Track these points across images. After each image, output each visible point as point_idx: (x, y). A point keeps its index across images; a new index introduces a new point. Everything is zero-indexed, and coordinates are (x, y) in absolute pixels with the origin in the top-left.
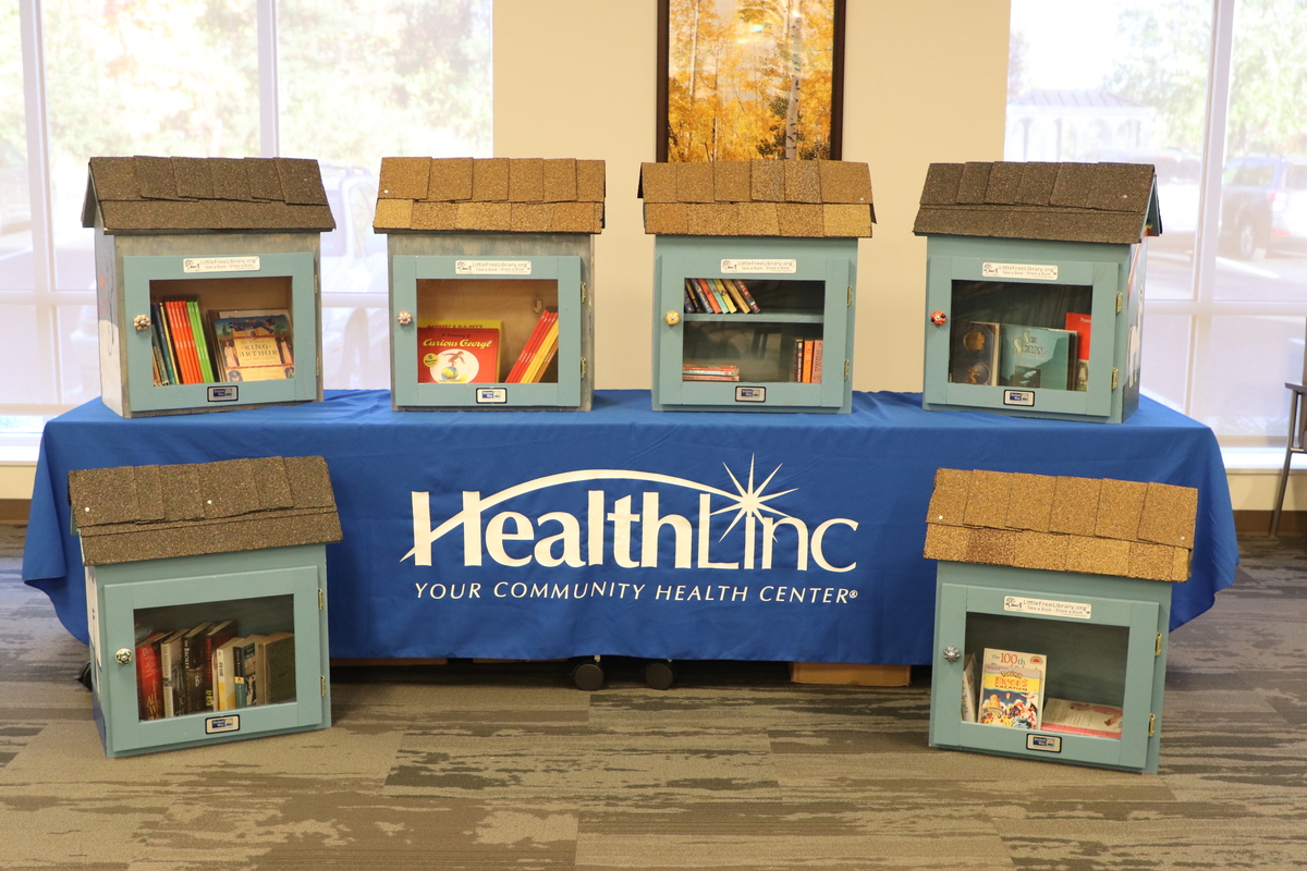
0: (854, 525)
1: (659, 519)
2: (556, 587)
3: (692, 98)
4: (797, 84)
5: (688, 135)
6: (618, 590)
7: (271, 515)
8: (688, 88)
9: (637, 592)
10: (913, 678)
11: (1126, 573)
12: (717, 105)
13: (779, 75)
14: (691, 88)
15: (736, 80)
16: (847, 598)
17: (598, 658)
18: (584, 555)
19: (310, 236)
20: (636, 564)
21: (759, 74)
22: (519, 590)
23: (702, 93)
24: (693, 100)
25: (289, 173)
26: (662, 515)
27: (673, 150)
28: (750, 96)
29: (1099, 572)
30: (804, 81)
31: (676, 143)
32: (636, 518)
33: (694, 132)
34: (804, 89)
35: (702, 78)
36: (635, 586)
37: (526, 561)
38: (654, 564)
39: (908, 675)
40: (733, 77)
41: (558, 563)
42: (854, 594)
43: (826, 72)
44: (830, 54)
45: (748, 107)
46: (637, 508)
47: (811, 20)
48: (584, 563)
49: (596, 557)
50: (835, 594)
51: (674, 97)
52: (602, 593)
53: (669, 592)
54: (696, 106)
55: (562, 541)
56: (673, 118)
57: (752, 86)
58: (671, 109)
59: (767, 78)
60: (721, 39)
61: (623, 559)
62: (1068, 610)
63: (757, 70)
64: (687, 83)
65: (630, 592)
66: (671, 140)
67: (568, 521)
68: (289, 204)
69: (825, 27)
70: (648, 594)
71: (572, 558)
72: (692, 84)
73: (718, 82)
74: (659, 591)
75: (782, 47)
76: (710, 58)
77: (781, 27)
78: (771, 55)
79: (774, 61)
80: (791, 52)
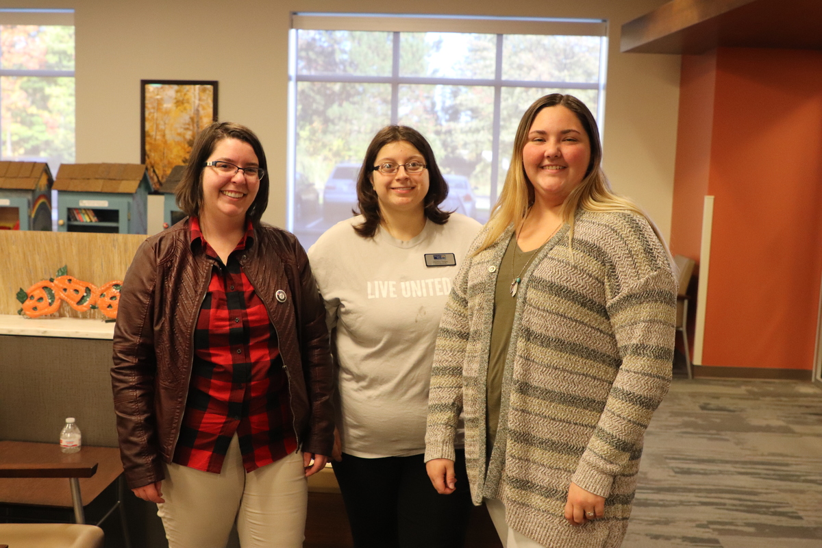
5: (153, 155)
12: (165, 142)
13: (191, 130)
14: (155, 135)
15: (173, 132)
21: (182, 130)
23: (158, 137)
24: (155, 139)
28: (178, 139)
31: (149, 158)
33: (156, 153)
35: (159, 131)
40: (171, 131)
45: (178, 143)
51: (148, 139)
54: (156, 143)
56: (147, 147)
57: (179, 134)
58: (146, 144)
59: (185, 131)
60: (166, 115)
63: (181, 128)
64: (153, 133)
66: (146, 157)
72: (155, 133)
73: (165, 133)
75: (192, 119)
76: (162, 123)
77: (191, 110)
78: (187, 122)
79: (189, 124)
80: (195, 120)
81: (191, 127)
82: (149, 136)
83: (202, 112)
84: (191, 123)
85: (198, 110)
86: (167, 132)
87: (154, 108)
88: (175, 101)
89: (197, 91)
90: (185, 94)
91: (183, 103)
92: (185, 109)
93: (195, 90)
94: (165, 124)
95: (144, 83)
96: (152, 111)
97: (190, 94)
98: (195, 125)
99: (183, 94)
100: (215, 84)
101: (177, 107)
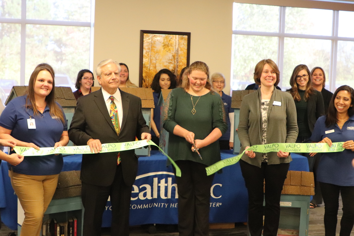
0: (221, 185)
1: (172, 185)
2: (144, 205)
3: (149, 69)
4: (177, 66)
5: (148, 79)
6: (161, 205)
7: (75, 187)
8: (148, 67)
9: (166, 205)
10: (235, 226)
11: (300, 194)
13: (173, 64)
14: (149, 66)
15: (161, 65)
16: (219, 205)
17: (155, 225)
18: (152, 196)
19: (72, 108)
20: (166, 198)
21: (167, 63)
22: (134, 207)
23: (152, 68)
25: (65, 90)
26: (172, 184)
27: (144, 84)
29: (293, 194)
30: (179, 65)
31: (144, 81)
32: (166, 185)
33: (149, 79)
34: (179, 68)
35: (152, 64)
36: (166, 204)
37: (136, 198)
38: (170, 198)
39: (234, 225)
40: (160, 64)
41: (145, 198)
42: (221, 204)
43: (185, 63)
44: (186, 58)
46: (166, 182)
47: (181, 49)
48: (152, 198)
49: (155, 196)
50: (216, 204)
51: (144, 69)
52: (157, 206)
53: (173, 205)
54: (150, 71)
55: (146, 192)
56: (144, 75)
57: (165, 66)
58: (143, 72)
59: (169, 64)
60: (157, 53)
61: (163, 197)
62: (286, 204)
63: (167, 62)
64: (148, 65)
65: (164, 205)
66: (143, 81)
67: (148, 187)
68: (66, 99)
69: (185, 51)
70: (169, 206)
71: (149, 197)
72: (149, 65)
73: (156, 65)
74: (171, 205)
75: (174, 56)
76: (154, 58)
77: (173, 51)
78: (171, 58)
79: (172, 60)
80: (176, 57)
81: (173, 62)
82: (146, 67)
83: (180, 52)
84: (173, 59)
85: (178, 51)
86: (157, 65)
87: (149, 49)
88: (163, 45)
89: (177, 39)
90: (170, 40)
91: (168, 46)
92: (169, 50)
93: (176, 38)
94: (156, 59)
95: (143, 32)
96: (148, 51)
97: (173, 41)
98: (176, 61)
99: (168, 40)
100: (189, 34)
101: (164, 49)
